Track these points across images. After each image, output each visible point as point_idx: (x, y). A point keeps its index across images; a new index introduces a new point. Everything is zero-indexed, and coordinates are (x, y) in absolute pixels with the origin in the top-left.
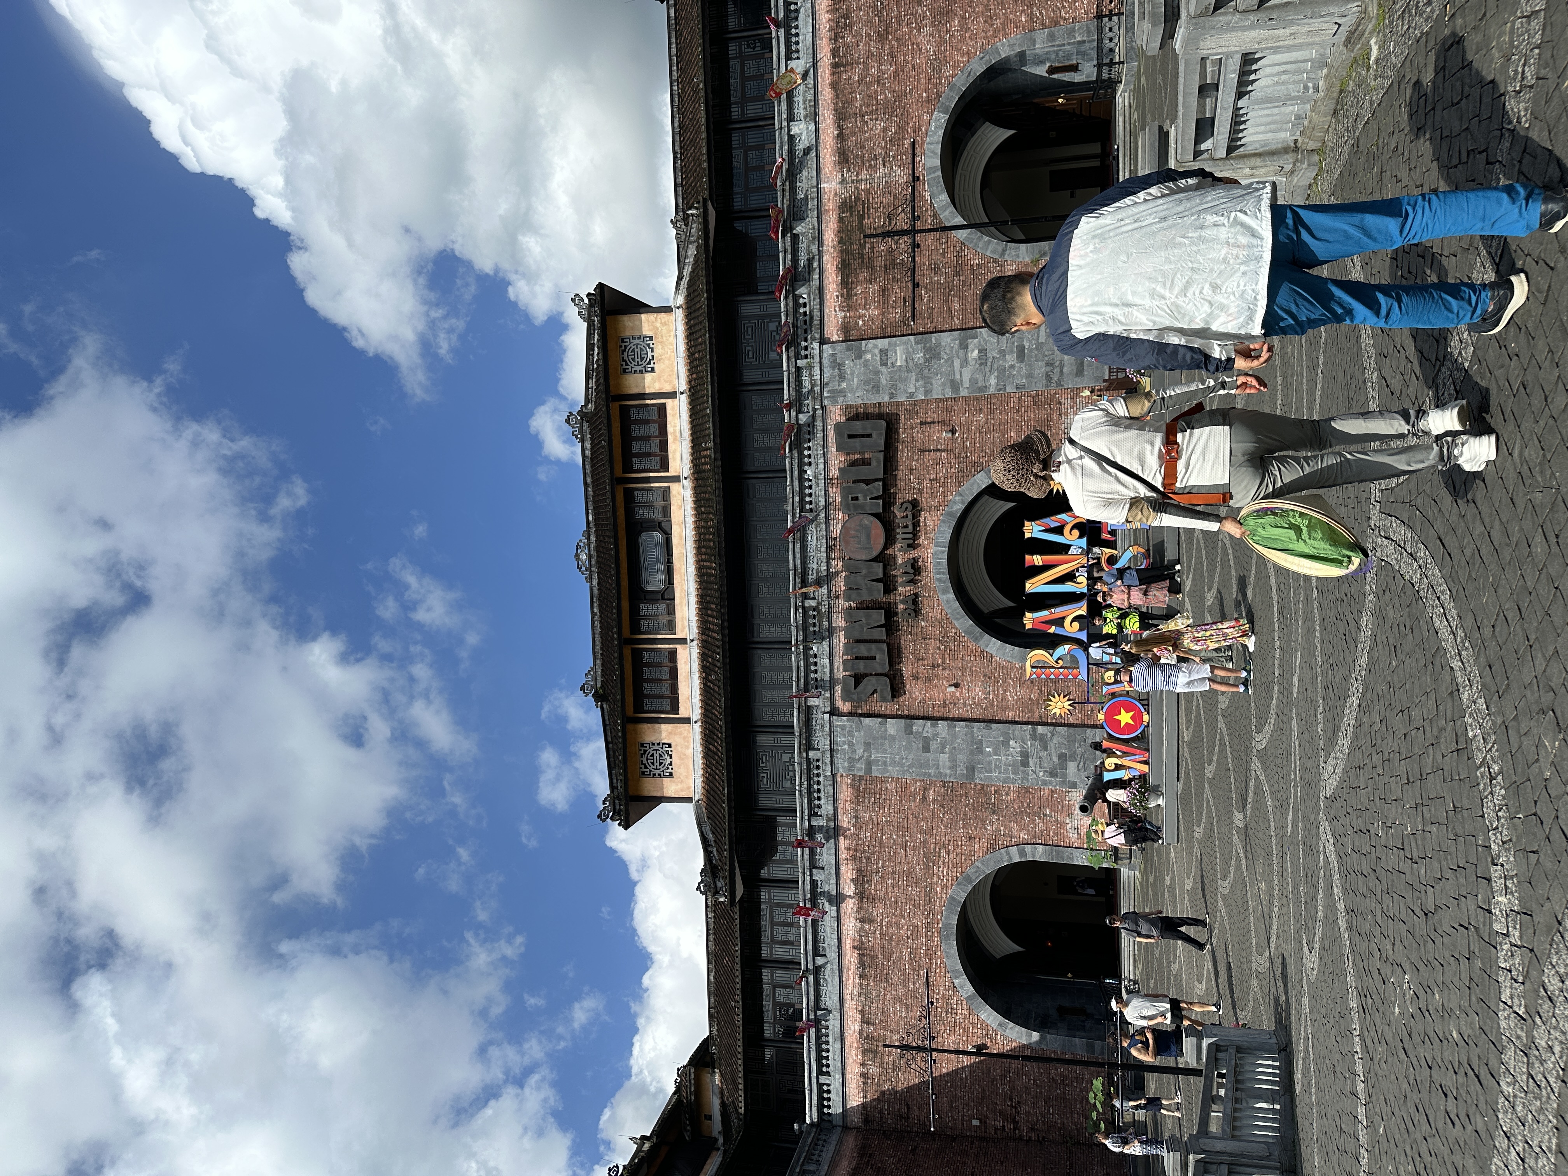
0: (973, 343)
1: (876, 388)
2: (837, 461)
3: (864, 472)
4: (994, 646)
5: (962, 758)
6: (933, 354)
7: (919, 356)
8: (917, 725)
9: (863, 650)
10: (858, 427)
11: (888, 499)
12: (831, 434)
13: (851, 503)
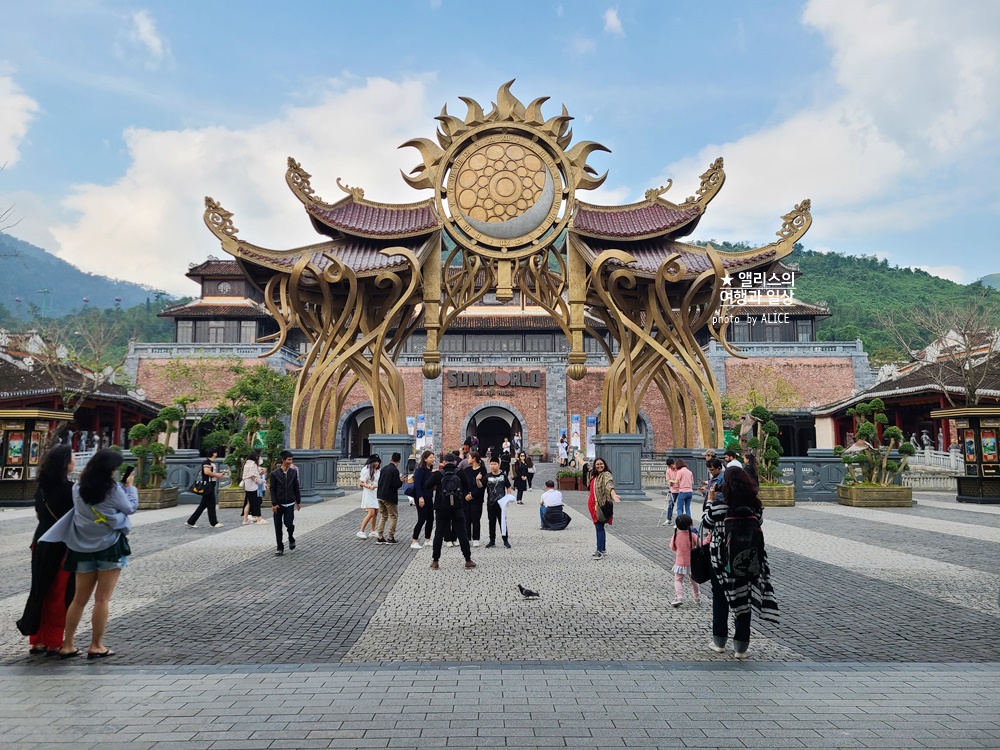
0: (563, 415)
1: (551, 384)
2: (528, 370)
3: (524, 379)
4: (467, 420)
5: (431, 410)
6: (560, 402)
7: (559, 398)
8: (440, 395)
9: (465, 378)
10: (538, 377)
11: (515, 386)
12: (536, 369)
13: (514, 375)
